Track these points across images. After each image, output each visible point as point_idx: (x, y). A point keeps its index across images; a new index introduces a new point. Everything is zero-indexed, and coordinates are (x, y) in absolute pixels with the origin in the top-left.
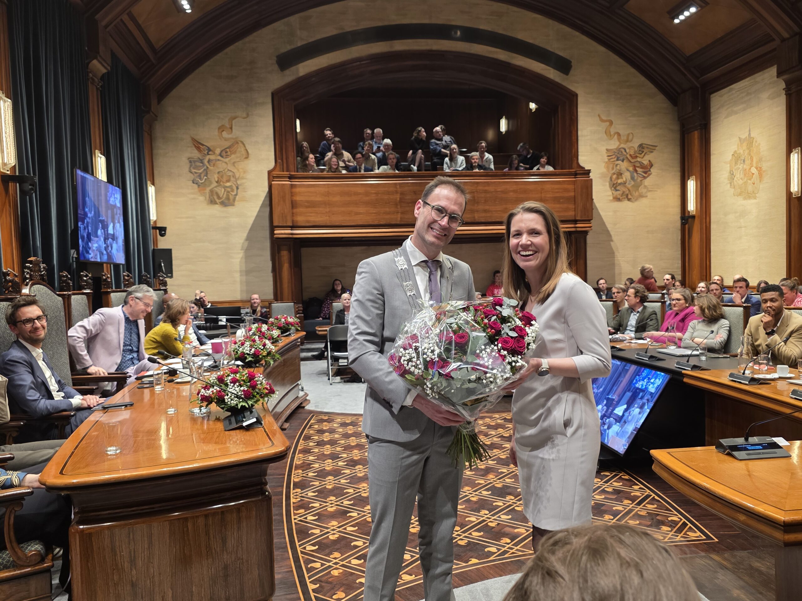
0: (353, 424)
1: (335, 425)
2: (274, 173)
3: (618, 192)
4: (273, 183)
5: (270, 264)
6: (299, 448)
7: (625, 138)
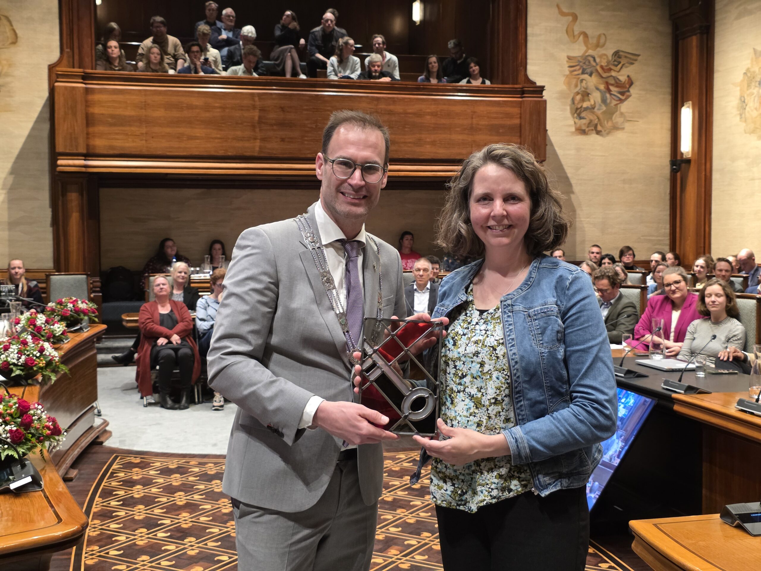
0: (181, 470)
1: (152, 472)
2: (58, 69)
3: (583, 121)
4: (56, 84)
5: (48, 213)
6: (94, 509)
7: (595, 41)
